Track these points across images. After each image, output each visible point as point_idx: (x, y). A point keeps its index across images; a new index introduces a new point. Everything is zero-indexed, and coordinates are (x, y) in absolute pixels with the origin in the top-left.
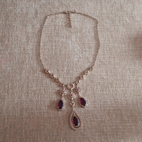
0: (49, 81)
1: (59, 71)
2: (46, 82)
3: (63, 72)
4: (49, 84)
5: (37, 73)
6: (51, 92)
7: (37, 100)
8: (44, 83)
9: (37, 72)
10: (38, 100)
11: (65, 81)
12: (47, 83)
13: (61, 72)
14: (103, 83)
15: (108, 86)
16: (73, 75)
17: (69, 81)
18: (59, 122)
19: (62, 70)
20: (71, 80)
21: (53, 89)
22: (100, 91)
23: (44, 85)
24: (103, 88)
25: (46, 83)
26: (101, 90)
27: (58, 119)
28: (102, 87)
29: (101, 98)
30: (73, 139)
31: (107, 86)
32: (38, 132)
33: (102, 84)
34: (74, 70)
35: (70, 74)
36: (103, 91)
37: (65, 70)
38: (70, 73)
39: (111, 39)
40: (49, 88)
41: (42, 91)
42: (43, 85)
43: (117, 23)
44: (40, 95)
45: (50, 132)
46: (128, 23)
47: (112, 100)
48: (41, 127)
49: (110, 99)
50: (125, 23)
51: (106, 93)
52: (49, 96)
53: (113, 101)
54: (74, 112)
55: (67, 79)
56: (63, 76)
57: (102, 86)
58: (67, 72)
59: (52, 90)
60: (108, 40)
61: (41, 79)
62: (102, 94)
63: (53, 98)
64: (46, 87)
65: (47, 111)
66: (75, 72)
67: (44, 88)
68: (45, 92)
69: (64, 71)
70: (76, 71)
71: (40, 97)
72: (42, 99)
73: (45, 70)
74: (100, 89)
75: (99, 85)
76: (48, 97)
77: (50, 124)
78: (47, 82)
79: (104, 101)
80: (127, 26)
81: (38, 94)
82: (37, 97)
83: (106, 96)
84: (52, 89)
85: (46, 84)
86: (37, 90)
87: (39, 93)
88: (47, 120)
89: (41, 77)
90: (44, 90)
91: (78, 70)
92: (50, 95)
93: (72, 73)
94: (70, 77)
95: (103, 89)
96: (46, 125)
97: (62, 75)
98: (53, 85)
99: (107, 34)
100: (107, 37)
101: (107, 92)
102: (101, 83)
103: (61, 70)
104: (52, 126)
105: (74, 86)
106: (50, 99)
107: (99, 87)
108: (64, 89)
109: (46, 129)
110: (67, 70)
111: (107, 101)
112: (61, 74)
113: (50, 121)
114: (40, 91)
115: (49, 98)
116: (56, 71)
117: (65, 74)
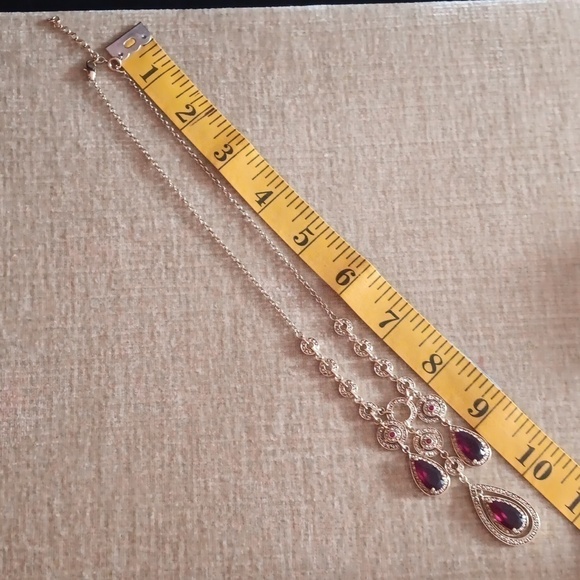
0: (214, 479)
1: (257, 433)
2: (203, 485)
3: (272, 438)
4: (217, 492)
5: (163, 448)
6: (225, 528)
7: (174, 567)
8: (195, 490)
9: (162, 443)
10: (178, 569)
11: (283, 476)
12: (210, 489)
13: (264, 438)
16: (315, 447)
17: (299, 477)
19: (268, 428)
20: (307, 470)
21: (235, 514)
22: (426, 520)
23: (195, 500)
25: (204, 492)
26: (431, 512)
29: (431, 547)
34: (315, 427)
35: (299, 446)
36: (437, 514)
37: (278, 426)
38: (302, 439)
39: (467, 270)
40: (218, 511)
41: (189, 526)
42: (192, 501)
43: (488, 193)
44: (182, 544)
46: (538, 192)
47: (477, 555)
50: (525, 191)
52: (218, 549)
53: (480, 559)
55: (288, 468)
56: (274, 453)
58: (289, 433)
59: (230, 521)
60: (455, 276)
61: (184, 471)
62: (434, 531)
64: (205, 511)
66: (323, 435)
67: (199, 516)
68: (203, 531)
69: (277, 433)
70: (326, 430)
71: (181, 555)
72: (192, 565)
76: (215, 555)
78: (210, 484)
79: (445, 563)
80: (532, 204)
81: (175, 540)
82: (172, 558)
84: (230, 515)
85: (206, 496)
86: (170, 522)
87: (178, 537)
89: (183, 465)
90: (200, 521)
91: (332, 424)
92: (225, 543)
93: (309, 439)
94: (303, 458)
97: (270, 448)
98: (235, 499)
99: (447, 249)
100: (448, 263)
103: (263, 429)
106: (226, 564)
110: (286, 426)
111: (455, 560)
112: (265, 445)
114: (182, 528)
115: (218, 557)
116: (244, 435)
117: (278, 444)
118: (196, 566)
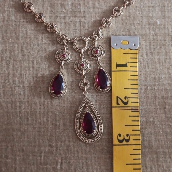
0: (31, 29)
1: (56, 7)
2: (25, 32)
3: (64, 10)
4: (32, 36)
5: (5, 12)
6: (36, 55)
7: (7, 72)
8: (21, 34)
9: (4, 10)
10: (9, 73)
11: (69, 30)
12: (29, 34)
13: (60, 10)
14: (153, 36)
15: (164, 44)
16: (87, 16)
17: (77, 31)
18: (54, 122)
19: (62, 5)
20: (82, 28)
21: (42, 47)
22: (145, 55)
23: (20, 39)
24: (152, 46)
25: (25, 36)
26: (149, 52)
27: (52, 117)
28: (150, 45)
29: (148, 70)
30: (84, 161)
31: (163, 42)
32: (9, 145)
33: (151, 37)
34: (88, 6)
35: (78, 15)
36: (152, 53)
37: (68, 4)
38: (80, 12)
40: (32, 45)
41: (16, 52)
42: (19, 40)
44: (12, 61)
45: (33, 144)
48: (15, 133)
49: (168, 72)
51: (159, 59)
52: (31, 65)
54: (87, 103)
55: (72, 26)
56: (64, 18)
57: (150, 43)
58: (74, 8)
59: (38, 51)
61: (15, 24)
62: (149, 62)
63: (40, 70)
64: (25, 45)
65: (28, 98)
66: (91, 10)
67: (22, 47)
68: (24, 55)
69: (67, 8)
70: (94, 8)
71: (11, 66)
72: (17, 72)
73: (23, 4)
74: (147, 49)
75: (145, 40)
76: (29, 68)
77: (34, 127)
78: (29, 32)
79: (155, 78)
81: (8, 59)
82: (6, 68)
83: (160, 66)
84: (39, 48)
85: (26, 38)
86: (6, 50)
87: (10, 57)
88: (28, 119)
89: (15, 21)
90: (22, 50)
92: (35, 62)
93: (84, 12)
94: (80, 21)
95: (152, 50)
96: (26, 128)
97: (63, 15)
98: (42, 40)
101: (161, 57)
102: (149, 36)
103: (59, 5)
104: (38, 131)
105: (87, 42)
106: (35, 73)
107: (145, 44)
108: (66, 49)
109: (26, 139)
110: (72, 4)
111: (160, 76)
112: (60, 14)
113: (33, 120)
114: (12, 53)
115: (31, 69)
116: (49, 8)
117: (67, 14)
118: (19, 72)
